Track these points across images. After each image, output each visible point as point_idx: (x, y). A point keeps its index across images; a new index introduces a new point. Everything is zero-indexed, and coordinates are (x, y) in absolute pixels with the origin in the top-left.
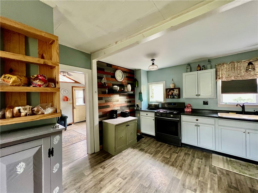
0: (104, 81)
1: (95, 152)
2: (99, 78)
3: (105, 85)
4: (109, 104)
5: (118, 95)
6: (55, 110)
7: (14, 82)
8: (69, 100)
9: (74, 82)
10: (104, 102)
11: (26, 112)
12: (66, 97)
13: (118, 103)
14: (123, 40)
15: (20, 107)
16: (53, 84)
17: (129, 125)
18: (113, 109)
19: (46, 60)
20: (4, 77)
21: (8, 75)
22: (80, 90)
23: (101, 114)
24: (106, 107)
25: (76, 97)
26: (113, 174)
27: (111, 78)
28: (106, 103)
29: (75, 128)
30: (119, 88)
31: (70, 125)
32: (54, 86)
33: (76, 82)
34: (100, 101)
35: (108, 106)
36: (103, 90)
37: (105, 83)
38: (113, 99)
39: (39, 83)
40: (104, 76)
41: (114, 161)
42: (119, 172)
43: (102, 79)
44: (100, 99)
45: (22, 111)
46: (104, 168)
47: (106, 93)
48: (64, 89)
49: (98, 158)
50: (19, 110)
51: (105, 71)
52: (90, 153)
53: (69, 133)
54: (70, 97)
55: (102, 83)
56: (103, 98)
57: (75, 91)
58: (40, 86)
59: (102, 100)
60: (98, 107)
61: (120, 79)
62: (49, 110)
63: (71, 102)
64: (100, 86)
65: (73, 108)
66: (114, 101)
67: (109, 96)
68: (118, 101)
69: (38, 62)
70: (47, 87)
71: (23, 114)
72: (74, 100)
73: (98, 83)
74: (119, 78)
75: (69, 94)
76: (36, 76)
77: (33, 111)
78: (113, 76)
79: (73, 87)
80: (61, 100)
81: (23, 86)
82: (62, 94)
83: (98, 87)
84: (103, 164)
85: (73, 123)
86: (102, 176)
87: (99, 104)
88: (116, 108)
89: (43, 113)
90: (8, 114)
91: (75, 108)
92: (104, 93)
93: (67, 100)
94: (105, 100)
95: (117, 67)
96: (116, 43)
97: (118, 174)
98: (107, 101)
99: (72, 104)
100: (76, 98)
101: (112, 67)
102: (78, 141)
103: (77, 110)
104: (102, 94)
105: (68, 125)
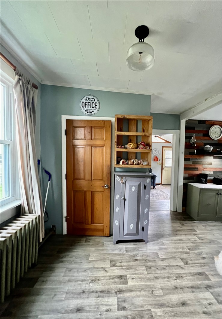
0: (193, 140)
1: (177, 211)
2: (188, 138)
3: (193, 145)
4: (197, 166)
5: (212, 157)
6: (148, 163)
7: (132, 147)
8: (159, 160)
9: (165, 141)
10: (192, 164)
11: (136, 162)
12: (156, 157)
13: (210, 166)
14: (213, 97)
15: (134, 160)
16: (148, 147)
17: (221, 194)
18: (203, 172)
19: (146, 133)
20: (129, 144)
21: (130, 143)
22: (170, 150)
23: (187, 175)
24: (193, 169)
26: (190, 232)
27: (203, 136)
28: (194, 165)
29: (162, 188)
30: (212, 149)
31: (158, 184)
32: (149, 148)
33: (167, 142)
34: (187, 162)
35: (197, 169)
36: (191, 150)
37: (193, 143)
38: (203, 161)
39: (142, 147)
40: (194, 135)
41: (195, 224)
42: (197, 234)
43: (191, 138)
44: (186, 160)
45: (134, 162)
46: (183, 225)
47: (194, 155)
48: (156, 149)
49: (179, 216)
50: (133, 161)
51: (196, 129)
52: (172, 210)
53: (157, 191)
54: (160, 157)
55: (191, 143)
56: (190, 159)
57: (165, 152)
58: (142, 148)
59: (189, 161)
60: (184, 168)
61: (217, 136)
62: (145, 163)
63: (161, 162)
64: (188, 146)
65: (162, 169)
66: (205, 163)
67: (198, 157)
68: (211, 164)
69: (142, 135)
70: (145, 149)
71: (134, 163)
72: (164, 161)
73: (186, 143)
74: (215, 136)
75: (159, 154)
76: (140, 143)
77: (138, 162)
78: (207, 134)
79: (163, 147)
80: (152, 160)
81: (135, 149)
82: (153, 154)
83: (185, 148)
84: (182, 222)
85: (161, 184)
86: (179, 228)
87: (185, 165)
88: (207, 172)
89: (142, 164)
90: (129, 163)
91: (164, 169)
92: (192, 154)
93: (157, 160)
94: (193, 162)
95: (213, 122)
96: (206, 100)
97: (196, 234)
98: (195, 163)
99: (161, 165)
100: (165, 159)
101: (205, 123)
102: (164, 199)
104: (190, 155)
105: (156, 185)
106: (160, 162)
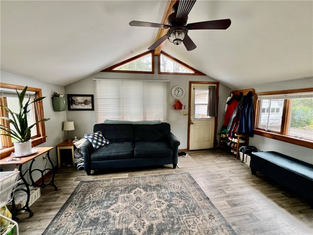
8: (183, 107)
9: (192, 72)
12: (179, 102)
22: (204, 89)
25: (195, 103)
33: (198, 73)
48: (177, 87)
54: (185, 102)
57: (195, 91)
63: (187, 111)
65: (190, 123)
72: (192, 109)
79: (191, 83)
85: (188, 150)
91: (192, 124)
93: (180, 108)
99: (187, 116)
100: (194, 105)
103: (196, 127)
106: (184, 110)
